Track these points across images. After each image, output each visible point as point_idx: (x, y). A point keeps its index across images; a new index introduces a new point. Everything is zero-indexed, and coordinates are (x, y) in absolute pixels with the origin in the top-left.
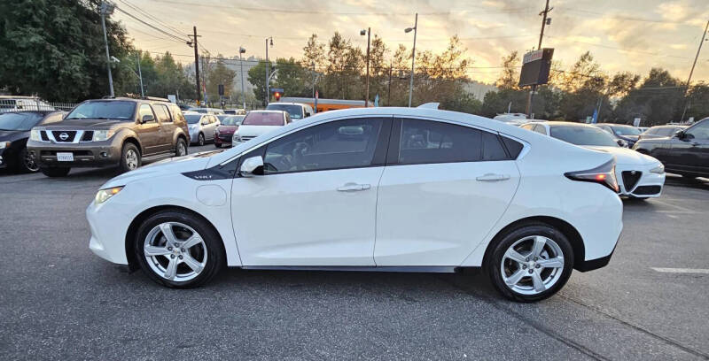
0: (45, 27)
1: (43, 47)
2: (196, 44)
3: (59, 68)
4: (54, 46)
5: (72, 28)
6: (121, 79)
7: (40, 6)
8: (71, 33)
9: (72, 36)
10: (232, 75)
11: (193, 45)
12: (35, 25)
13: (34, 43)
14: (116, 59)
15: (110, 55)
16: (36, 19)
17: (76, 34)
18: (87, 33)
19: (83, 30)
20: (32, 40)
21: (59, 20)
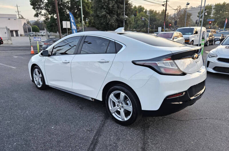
0: (107, 9)
1: (105, 15)
2: (166, 5)
3: (109, 22)
4: (108, 15)
5: (114, 8)
6: (128, 24)
7: (106, 2)
8: (114, 9)
9: (114, 10)
10: (189, 15)
11: (165, 5)
12: (104, 9)
13: (103, 15)
14: (126, 17)
15: (125, 15)
16: (104, 7)
17: (115, 10)
18: (119, 8)
19: (118, 8)
20: (103, 14)
21: (110, 6)
